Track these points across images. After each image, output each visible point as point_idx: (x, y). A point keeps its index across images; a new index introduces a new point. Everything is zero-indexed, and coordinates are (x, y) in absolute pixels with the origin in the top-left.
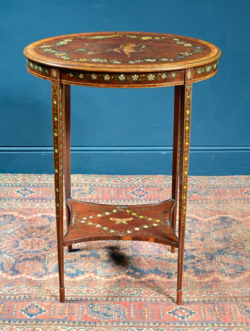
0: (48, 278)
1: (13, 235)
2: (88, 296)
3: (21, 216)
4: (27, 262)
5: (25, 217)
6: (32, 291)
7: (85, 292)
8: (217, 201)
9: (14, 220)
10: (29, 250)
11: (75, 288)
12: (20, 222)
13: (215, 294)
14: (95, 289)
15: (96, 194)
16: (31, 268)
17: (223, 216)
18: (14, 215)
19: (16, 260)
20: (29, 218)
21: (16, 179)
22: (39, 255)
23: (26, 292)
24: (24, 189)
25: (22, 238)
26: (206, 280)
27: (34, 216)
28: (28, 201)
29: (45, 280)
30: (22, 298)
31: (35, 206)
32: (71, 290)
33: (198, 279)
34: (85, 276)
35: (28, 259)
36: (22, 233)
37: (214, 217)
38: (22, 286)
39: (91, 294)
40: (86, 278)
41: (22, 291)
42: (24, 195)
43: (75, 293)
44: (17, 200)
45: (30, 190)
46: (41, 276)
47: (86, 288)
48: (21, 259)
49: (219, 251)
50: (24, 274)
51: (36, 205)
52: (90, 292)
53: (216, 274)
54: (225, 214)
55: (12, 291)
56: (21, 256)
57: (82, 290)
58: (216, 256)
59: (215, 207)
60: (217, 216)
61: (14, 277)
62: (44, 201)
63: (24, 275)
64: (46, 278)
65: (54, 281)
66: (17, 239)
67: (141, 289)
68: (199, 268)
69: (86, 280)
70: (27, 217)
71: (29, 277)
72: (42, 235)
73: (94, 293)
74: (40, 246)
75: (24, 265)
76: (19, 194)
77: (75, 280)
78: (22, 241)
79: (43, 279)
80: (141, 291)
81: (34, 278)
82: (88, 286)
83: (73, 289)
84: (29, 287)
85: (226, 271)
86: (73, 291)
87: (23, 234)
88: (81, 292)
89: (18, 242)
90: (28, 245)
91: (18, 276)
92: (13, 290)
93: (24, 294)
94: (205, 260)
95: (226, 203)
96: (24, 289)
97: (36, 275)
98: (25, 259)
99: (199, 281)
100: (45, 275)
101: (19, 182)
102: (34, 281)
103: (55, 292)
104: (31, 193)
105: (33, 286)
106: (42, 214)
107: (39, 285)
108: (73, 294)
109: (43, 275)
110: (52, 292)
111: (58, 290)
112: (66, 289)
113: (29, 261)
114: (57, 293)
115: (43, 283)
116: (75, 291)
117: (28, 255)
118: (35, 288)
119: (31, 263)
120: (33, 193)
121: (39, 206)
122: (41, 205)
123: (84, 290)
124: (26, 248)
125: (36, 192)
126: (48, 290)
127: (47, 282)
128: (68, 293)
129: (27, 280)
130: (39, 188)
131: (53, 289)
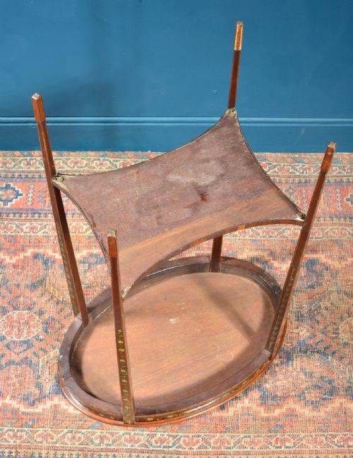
0: (44, 410)
2: (102, 450)
3: (2, 255)
4: (13, 367)
5: (7, 260)
6: (21, 437)
7: (98, 441)
10: (15, 339)
11: (83, 433)
14: (113, 434)
16: (17, 385)
20: (14, 260)
22: (29, 353)
23: (12, 442)
24: (4, 186)
25: (5, 311)
27: (22, 256)
28: (11, 216)
29: (39, 414)
31: (22, 230)
32: (77, 436)
35: (14, 362)
36: (4, 297)
38: (6, 429)
39: (107, 445)
41: (6, 440)
42: (6, 202)
43: (83, 443)
45: (14, 189)
47: (99, 433)
48: (4, 361)
50: (9, 397)
51: (24, 228)
52: (106, 442)
56: (3, 355)
57: (93, 437)
62: (37, 216)
63: (8, 400)
64: (39, 409)
65: (53, 414)
70: (11, 258)
71: (15, 405)
72: (35, 303)
73: (110, 443)
74: (32, 329)
75: (8, 378)
78: (5, 317)
79: (36, 410)
81: (22, 408)
82: (102, 427)
83: (80, 435)
86: (80, 438)
87: (6, 300)
88: (93, 443)
90: (12, 327)
93: (10, 447)
96: (9, 436)
97: (26, 400)
98: (10, 363)
100: (39, 400)
102: (23, 413)
103: (54, 440)
104: (17, 198)
105: (21, 427)
106: (33, 250)
107: (31, 423)
108: (80, 444)
109: (36, 402)
110: (49, 439)
111: (59, 436)
112: (70, 435)
113: (15, 366)
114: (57, 442)
115: (36, 420)
116: (83, 439)
117: (13, 353)
118: (25, 431)
119: (19, 372)
120: (19, 197)
121: (28, 230)
122: (32, 229)
123: (96, 438)
124: (10, 333)
125: (24, 195)
126: (45, 437)
127: (42, 417)
128: (73, 444)
129: (12, 413)
130: (29, 182)
131: (51, 433)
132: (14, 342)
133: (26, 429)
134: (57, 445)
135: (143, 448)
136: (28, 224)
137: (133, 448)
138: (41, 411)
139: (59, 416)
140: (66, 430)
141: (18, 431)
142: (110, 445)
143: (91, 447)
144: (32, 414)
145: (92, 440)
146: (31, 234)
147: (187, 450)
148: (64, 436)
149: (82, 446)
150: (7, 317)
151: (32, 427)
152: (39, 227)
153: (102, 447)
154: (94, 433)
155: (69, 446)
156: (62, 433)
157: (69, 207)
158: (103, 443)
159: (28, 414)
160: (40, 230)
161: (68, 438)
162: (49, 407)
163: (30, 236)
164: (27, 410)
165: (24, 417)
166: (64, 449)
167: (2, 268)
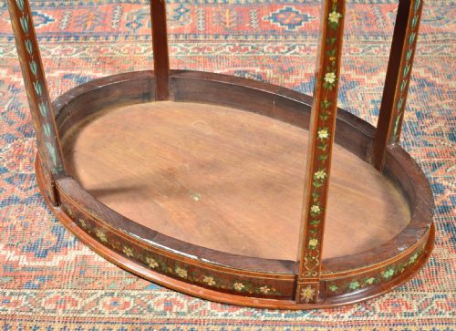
0: (63, 263)
2: (168, 322)
3: (15, 79)
4: (14, 207)
6: (16, 303)
7: (161, 308)
11: (134, 297)
12: (10, 93)
14: (189, 297)
15: (191, 21)
16: (19, 229)
25: (10, 139)
29: (54, 268)
31: (49, 53)
32: (122, 301)
35: (17, 200)
36: (11, 123)
39: (177, 313)
43: (131, 312)
44: (10, 38)
45: (43, 16)
46: (46, 253)
47: (163, 295)
51: (53, 51)
52: (175, 308)
57: (151, 302)
62: (72, 39)
64: (55, 261)
65: (78, 269)
73: (185, 310)
78: (9, 146)
79: (48, 264)
81: (24, 261)
83: (127, 299)
86: (127, 304)
87: (14, 126)
88: (150, 309)
90: (20, 157)
97: (32, 249)
100: (56, 250)
102: (24, 268)
103: (79, 308)
104: (45, 22)
105: (19, 288)
106: (63, 72)
107: (37, 282)
108: (127, 313)
109: (49, 252)
110: (68, 306)
111: (87, 301)
112: (108, 300)
113: (18, 205)
114: (83, 309)
115: (47, 278)
116: (132, 305)
117: (17, 189)
118: (24, 294)
119: (24, 213)
120: (48, 23)
121: (58, 53)
122: (65, 52)
123: (158, 303)
124: (15, 165)
125: (56, 21)
126: (61, 303)
127: (58, 273)
128: (114, 312)
129: (5, 268)
130: (64, 9)
131: (73, 296)
132: (21, 176)
133: (28, 292)
134: (84, 315)
135: (247, 318)
136: (59, 47)
137: (228, 318)
138: (57, 264)
139: (89, 273)
140: (101, 292)
141: (12, 294)
142: (184, 314)
143: (148, 317)
144: (41, 269)
145: (149, 306)
146: (63, 56)
147: (331, 319)
148: (97, 301)
149: (130, 316)
150: (14, 146)
151: (39, 287)
152: (75, 49)
153: (168, 316)
154: (152, 296)
155: (107, 315)
156: (94, 297)
157: (121, 29)
158: (171, 310)
159: (33, 269)
160: (76, 52)
161: (104, 304)
162: (73, 259)
163: (60, 59)
164: (32, 264)
165: (26, 273)
166: (95, 321)
167: (13, 91)
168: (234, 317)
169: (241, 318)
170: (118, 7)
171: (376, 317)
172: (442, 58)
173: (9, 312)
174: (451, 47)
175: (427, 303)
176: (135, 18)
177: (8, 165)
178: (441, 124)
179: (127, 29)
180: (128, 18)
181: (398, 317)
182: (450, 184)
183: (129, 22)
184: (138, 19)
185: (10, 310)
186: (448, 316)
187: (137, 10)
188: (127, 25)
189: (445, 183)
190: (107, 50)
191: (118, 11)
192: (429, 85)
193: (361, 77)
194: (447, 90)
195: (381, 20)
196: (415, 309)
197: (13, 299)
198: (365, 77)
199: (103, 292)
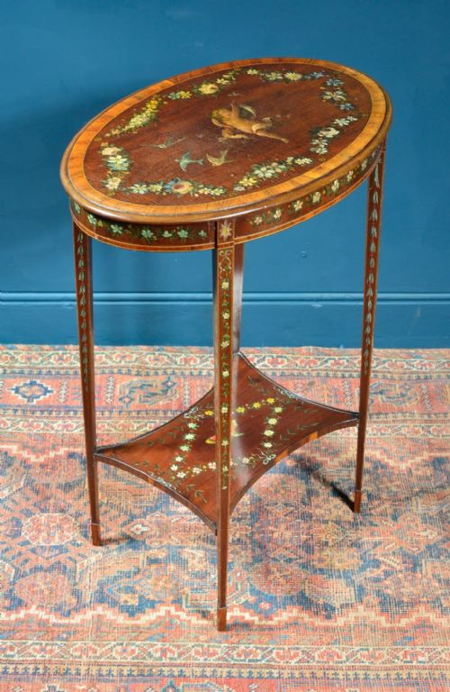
0: (83, 621)
1: (10, 504)
2: (164, 665)
3: (25, 454)
4: (40, 575)
5: (33, 459)
6: (51, 651)
7: (159, 654)
8: (426, 417)
9: (9, 465)
10: (43, 544)
11: (138, 646)
12: (22, 470)
13: (420, 659)
14: (178, 647)
15: (178, 396)
16: (47, 593)
17: (438, 455)
18: (11, 450)
19: (17, 570)
20: (42, 459)
21: (12, 358)
22: (62, 558)
23: (38, 657)
24: (28, 382)
25: (28, 514)
26: (404, 622)
27: (52, 454)
28: (38, 414)
29: (77, 625)
30: (31, 671)
31: (53, 428)
32: (129, 649)
33: (387, 621)
34: (158, 614)
35: (41, 569)
36: (28, 499)
37: (418, 459)
38: (30, 642)
39: (171, 659)
40: (159, 617)
41: (30, 655)
42: (30, 399)
43: (137, 657)
44: (16, 411)
45: (42, 386)
46: (69, 613)
47: (159, 645)
48: (27, 567)
49: (429, 547)
50: (34, 607)
51: (55, 425)
52: (169, 655)
53: (422, 608)
54: (441, 449)
55: (9, 653)
56: (26, 561)
57: (151, 650)
58: (423, 562)
59: (422, 432)
60: (426, 455)
61: (13, 617)
62: (72, 414)
63: (33, 610)
64: (77, 619)
65: (95, 625)
66: (17, 516)
67: (271, 646)
68: (389, 591)
69: (160, 624)
70: (37, 457)
71: (42, 615)
72: (70, 506)
73: (176, 656)
74: (66, 533)
75: (34, 585)
76: (20, 397)
77: (138, 622)
78: (29, 520)
79: (72, 621)
80: (271, 652)
81: (53, 619)
82: (164, 639)
83: (133, 647)
84: (44, 643)
85: (443, 601)
86: (133, 651)
87: (31, 502)
88: (151, 656)
89: (18, 523)
90: (40, 531)
91: (22, 614)
92: (12, 648)
93: (35, 662)
94: (401, 571)
95: (443, 421)
96: (35, 650)
97: (58, 609)
98: (35, 570)
99: (388, 625)
100: (77, 610)
101: (17, 365)
102: (54, 625)
103: (98, 654)
104: (45, 394)
105: (52, 640)
106: (66, 449)
107: (65, 636)
108: (133, 659)
109: (72, 612)
110: (90, 653)
111: (104, 649)
112: (119, 648)
113: (43, 573)
114: (101, 656)
115: (73, 632)
116: (137, 652)
117: (40, 558)
118: (57, 644)
119: (48, 580)
120: (48, 394)
121: (60, 428)
122: (66, 427)
123: (156, 651)
124: (36, 538)
125: (55, 392)
126: (84, 651)
127: (80, 629)
128: (124, 658)
129: (39, 624)
130: (61, 378)
131: (93, 646)
132: (42, 547)
133: (59, 643)
134: (102, 660)
135: (220, 662)
136: (60, 422)
137: (208, 662)
138: (79, 622)
139: (103, 628)
140: (113, 643)
141: (47, 644)
142: (175, 659)
143: (149, 661)
144: (68, 626)
145: (150, 653)
146: (65, 432)
147: (282, 663)
148: (111, 649)
149: (136, 661)
150: (33, 520)
151: (67, 640)
152: (75, 425)
153: (163, 661)
154: (152, 646)
155: (119, 660)
156: (109, 646)
157: (115, 404)
158: (165, 656)
159: (61, 625)
160: (76, 428)
161: (117, 651)
162: (90, 617)
163: (63, 434)
164: (61, 622)
165: (56, 629)
166: (111, 664)
167: (25, 467)
168: (212, 661)
169: (217, 662)
170: (111, 379)
171: (315, 664)
172: (398, 439)
173: (47, 658)
174: (408, 427)
175: (353, 655)
176: (127, 391)
177: (30, 538)
178: (387, 505)
179: (121, 404)
180: (120, 393)
181: (331, 664)
182: (386, 560)
183: (121, 396)
184: (130, 392)
185: (47, 657)
186: (367, 664)
187: (128, 382)
188: (120, 399)
189: (381, 559)
190: (103, 426)
191: (111, 383)
192: (382, 467)
193: (325, 459)
194: (397, 472)
195: (349, 398)
196: (344, 659)
197: (48, 648)
198: (328, 459)
199: (115, 643)
